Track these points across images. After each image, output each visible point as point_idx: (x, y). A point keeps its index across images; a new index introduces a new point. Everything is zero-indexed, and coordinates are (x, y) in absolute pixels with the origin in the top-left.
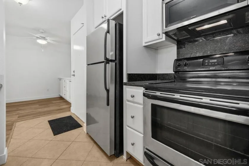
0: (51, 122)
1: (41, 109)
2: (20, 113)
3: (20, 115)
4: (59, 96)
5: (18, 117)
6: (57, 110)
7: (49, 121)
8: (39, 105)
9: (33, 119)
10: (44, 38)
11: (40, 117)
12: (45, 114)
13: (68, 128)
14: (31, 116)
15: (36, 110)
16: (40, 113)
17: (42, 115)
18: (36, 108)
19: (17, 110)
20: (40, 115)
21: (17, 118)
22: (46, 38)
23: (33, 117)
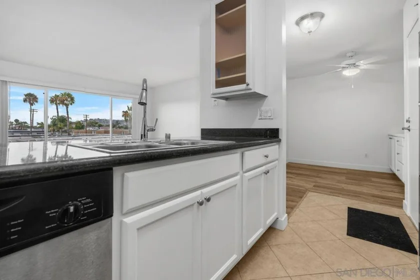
0: (352, 212)
1: (346, 185)
2: (319, 181)
3: (317, 184)
4: (390, 172)
5: (314, 186)
6: (373, 196)
7: (350, 209)
8: (346, 179)
9: (330, 195)
10: (354, 65)
11: (339, 196)
12: (349, 195)
13: (379, 237)
14: (329, 190)
15: (339, 184)
16: (343, 190)
17: (343, 195)
18: (339, 182)
19: (317, 177)
20: (340, 194)
21: (311, 186)
22: (357, 64)
23: (331, 192)
